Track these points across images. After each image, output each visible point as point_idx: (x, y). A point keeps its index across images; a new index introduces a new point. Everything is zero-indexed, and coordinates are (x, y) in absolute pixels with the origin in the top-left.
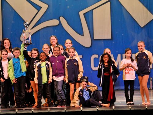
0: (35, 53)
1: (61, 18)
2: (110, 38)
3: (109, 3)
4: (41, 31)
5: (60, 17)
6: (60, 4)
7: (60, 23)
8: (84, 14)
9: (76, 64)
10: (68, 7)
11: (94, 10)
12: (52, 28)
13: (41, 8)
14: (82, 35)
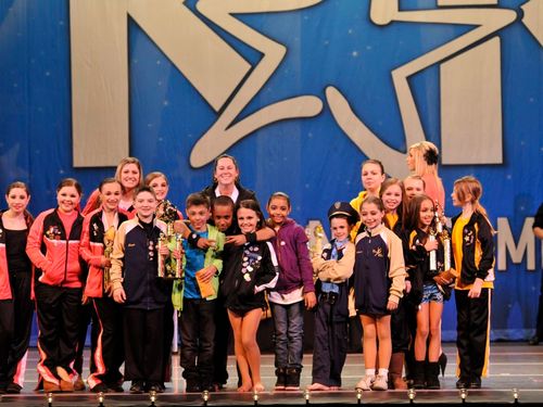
0: (250, 218)
1: (331, 92)
2: (499, 160)
3: (497, 40)
4: (260, 134)
5: (324, 90)
6: (327, 43)
7: (326, 109)
8: (409, 79)
9: (378, 252)
10: (355, 54)
11: (443, 66)
12: (298, 126)
13: (262, 55)
14: (402, 149)
